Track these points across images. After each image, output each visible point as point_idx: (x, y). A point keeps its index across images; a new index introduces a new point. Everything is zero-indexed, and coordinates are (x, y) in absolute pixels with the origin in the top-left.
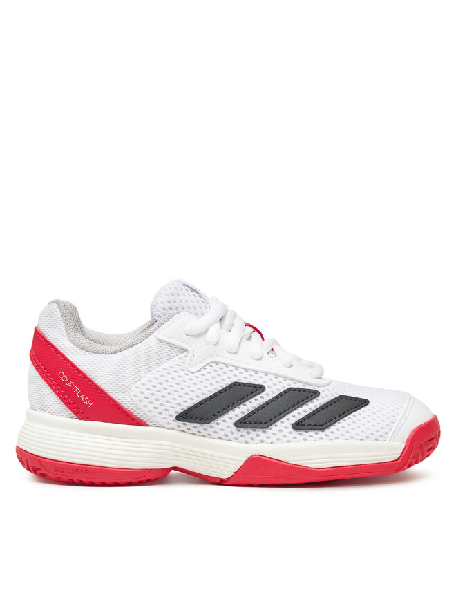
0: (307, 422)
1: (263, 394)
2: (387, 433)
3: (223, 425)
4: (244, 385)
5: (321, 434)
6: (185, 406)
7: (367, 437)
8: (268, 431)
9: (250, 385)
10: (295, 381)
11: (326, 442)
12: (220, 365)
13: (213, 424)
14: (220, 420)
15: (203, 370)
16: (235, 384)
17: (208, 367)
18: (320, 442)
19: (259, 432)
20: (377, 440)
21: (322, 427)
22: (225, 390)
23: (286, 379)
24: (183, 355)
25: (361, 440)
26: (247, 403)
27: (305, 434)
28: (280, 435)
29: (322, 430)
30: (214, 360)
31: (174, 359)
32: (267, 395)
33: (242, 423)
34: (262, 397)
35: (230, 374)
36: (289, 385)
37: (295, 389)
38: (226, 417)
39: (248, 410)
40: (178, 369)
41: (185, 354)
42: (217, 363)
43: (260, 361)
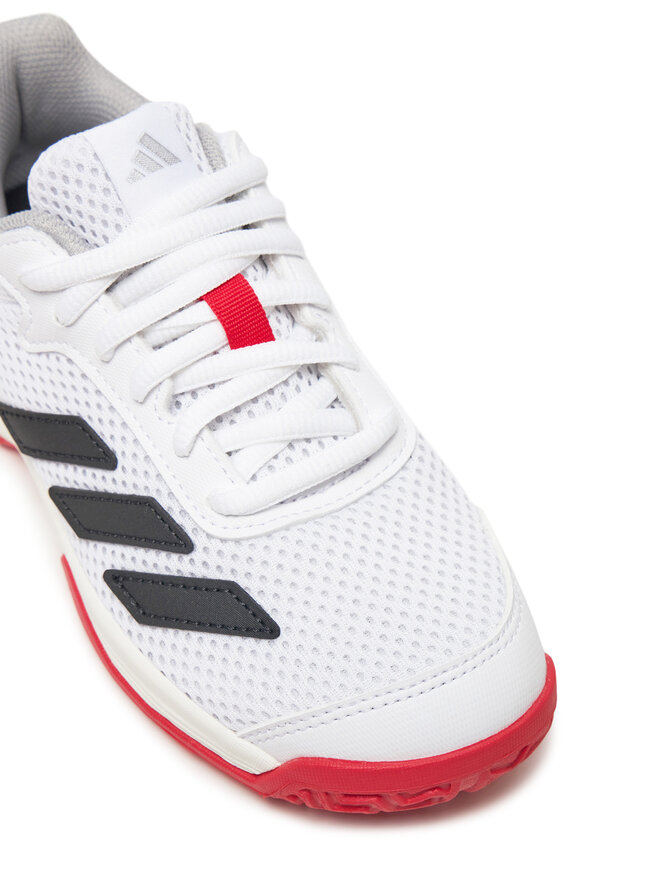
0: (130, 587)
1: (108, 475)
4: (94, 435)
5: (134, 626)
9: (99, 443)
15: (44, 357)
16: (79, 421)
17: (53, 358)
21: (143, 617)
22: (61, 420)
23: (160, 477)
24: (17, 308)
25: (187, 696)
26: (80, 470)
28: (92, 567)
29: (141, 622)
30: (66, 353)
32: (114, 481)
33: (60, 498)
34: (104, 479)
35: (82, 396)
36: (158, 493)
37: (159, 509)
39: (75, 483)
41: (21, 310)
42: (70, 361)
43: (109, 365)
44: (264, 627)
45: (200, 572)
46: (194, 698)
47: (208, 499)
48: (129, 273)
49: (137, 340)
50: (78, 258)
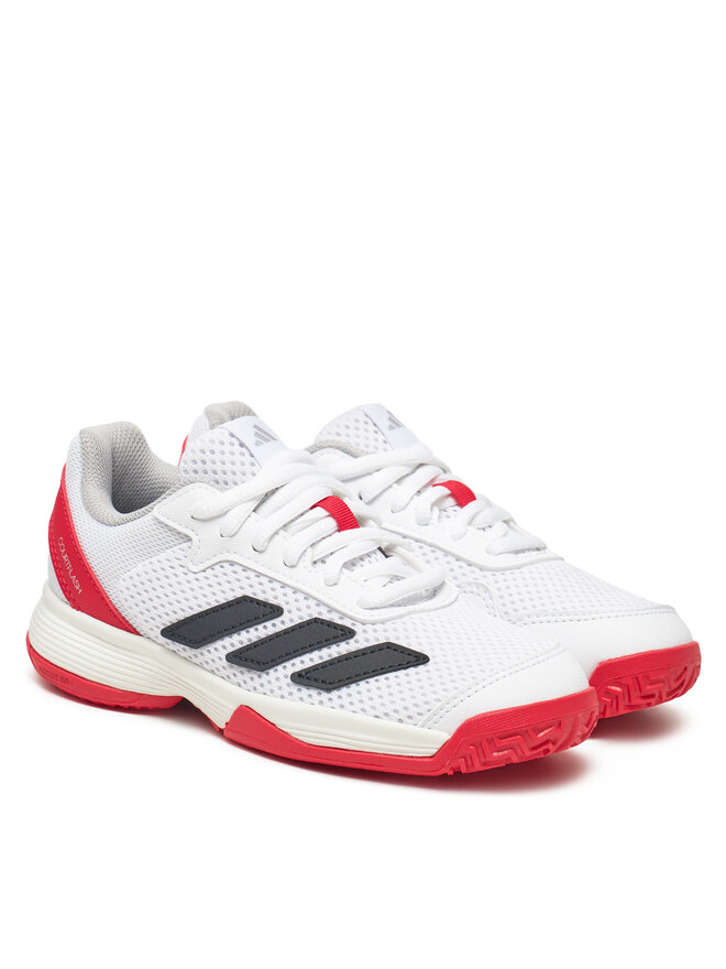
0: (314, 675)
1: (277, 621)
2: (419, 714)
3: (214, 655)
4: (258, 602)
5: (325, 696)
6: (174, 619)
7: (386, 714)
8: (264, 675)
9: (265, 604)
10: (331, 610)
11: (325, 710)
12: (236, 568)
13: (204, 650)
14: (211, 647)
15: (209, 570)
16: (245, 599)
17: (217, 567)
18: (318, 707)
19: (254, 675)
20: (400, 721)
21: (330, 686)
22: (229, 604)
23: (319, 603)
24: (185, 546)
25: (376, 717)
26: (252, 630)
27: (305, 692)
28: (275, 685)
29: (329, 690)
30: (229, 559)
31: (174, 549)
32: (283, 622)
33: (236, 658)
34: (274, 625)
35: (245, 583)
36: (320, 613)
37: (323, 622)
38: (219, 644)
39: (250, 640)
40: (176, 563)
41: (189, 544)
42: (232, 563)
43: (296, 569)
44: (420, 659)
45: (362, 645)
46: (382, 715)
47: (358, 603)
48: (273, 492)
49: (282, 532)
50: (227, 493)
